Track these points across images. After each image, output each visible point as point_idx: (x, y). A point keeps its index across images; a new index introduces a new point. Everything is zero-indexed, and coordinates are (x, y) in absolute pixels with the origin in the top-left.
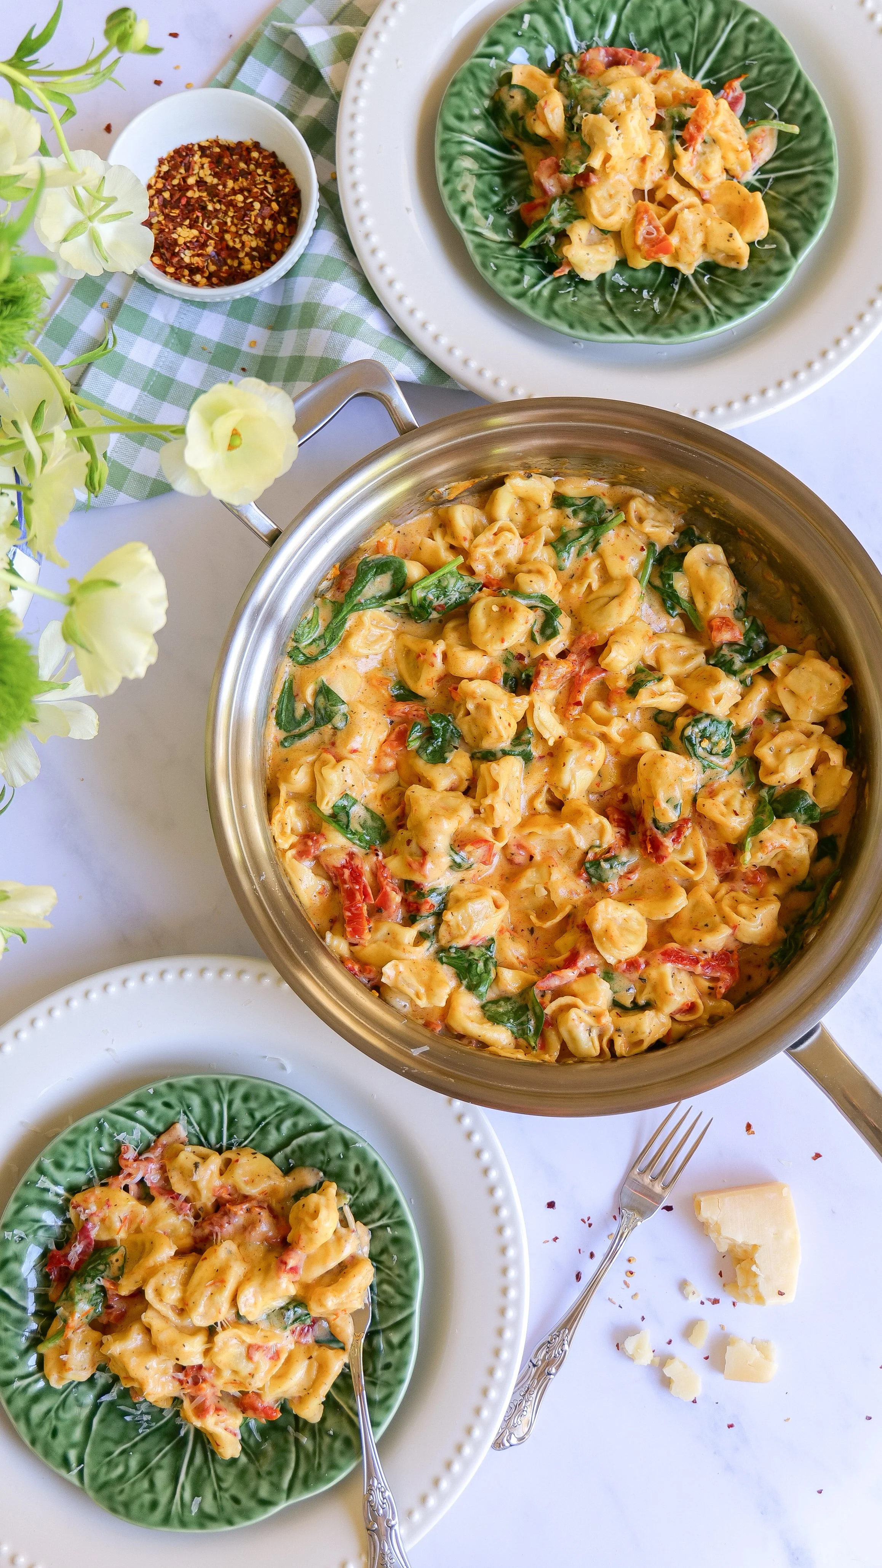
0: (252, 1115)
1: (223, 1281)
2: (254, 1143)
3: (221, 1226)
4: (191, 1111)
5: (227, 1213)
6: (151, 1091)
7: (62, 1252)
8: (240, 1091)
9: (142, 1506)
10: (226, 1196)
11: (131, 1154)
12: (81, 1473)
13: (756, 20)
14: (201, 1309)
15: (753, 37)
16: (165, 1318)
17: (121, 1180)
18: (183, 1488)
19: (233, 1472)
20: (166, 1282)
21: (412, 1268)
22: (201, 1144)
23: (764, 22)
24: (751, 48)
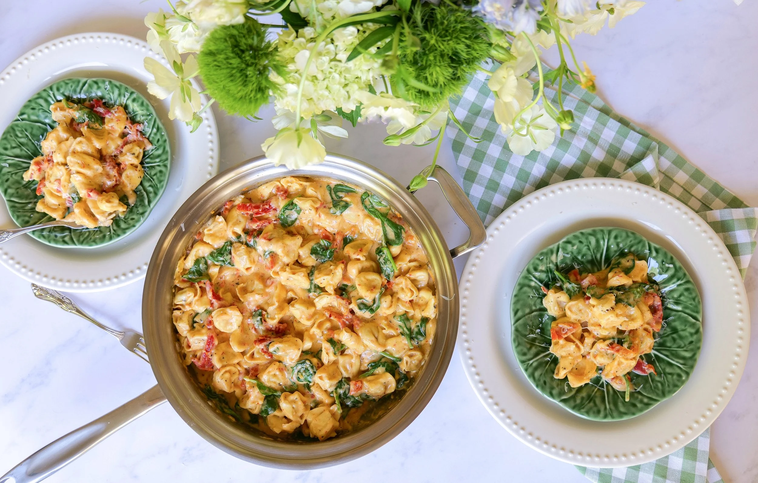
0: (155, 175)
1: (84, 167)
2: (145, 177)
3: (109, 166)
4: (156, 150)
5: (114, 167)
6: (163, 134)
7: (101, 105)
8: (163, 169)
9: (5, 144)
10: (122, 166)
11: (139, 128)
12: (19, 120)
13: (684, 378)
14: (74, 160)
15: (675, 377)
16: (71, 146)
17: (129, 125)
18: (13, 160)
19: (19, 178)
20: (84, 145)
21: (93, 244)
22: (144, 156)
23: (683, 382)
24: (669, 376)
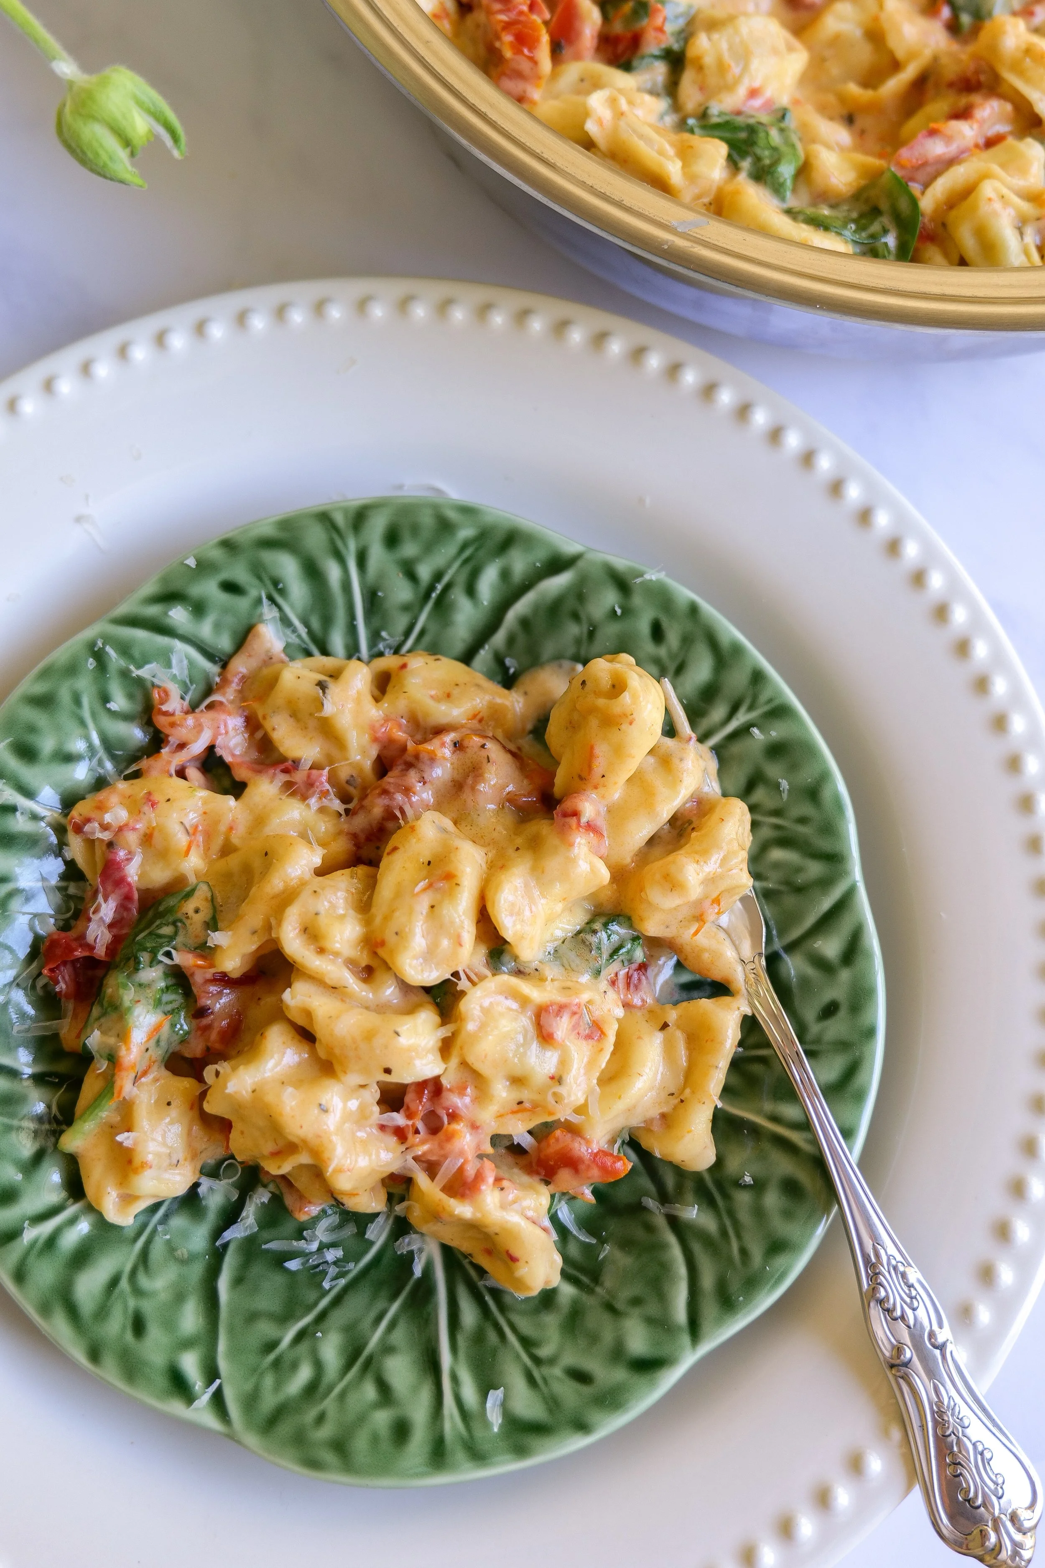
0: (411, 576)
1: (449, 877)
2: (427, 639)
3: (407, 791)
4: (282, 592)
5: (411, 766)
6: (191, 563)
7: (72, 934)
8: (377, 526)
9: (375, 1439)
10: (399, 736)
11: (175, 704)
12: (218, 1399)
14: (418, 941)
16: (334, 989)
17: (167, 760)
18: (455, 1379)
19: (552, 1322)
20: (323, 906)
21: (826, 794)
22: (317, 652)
